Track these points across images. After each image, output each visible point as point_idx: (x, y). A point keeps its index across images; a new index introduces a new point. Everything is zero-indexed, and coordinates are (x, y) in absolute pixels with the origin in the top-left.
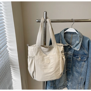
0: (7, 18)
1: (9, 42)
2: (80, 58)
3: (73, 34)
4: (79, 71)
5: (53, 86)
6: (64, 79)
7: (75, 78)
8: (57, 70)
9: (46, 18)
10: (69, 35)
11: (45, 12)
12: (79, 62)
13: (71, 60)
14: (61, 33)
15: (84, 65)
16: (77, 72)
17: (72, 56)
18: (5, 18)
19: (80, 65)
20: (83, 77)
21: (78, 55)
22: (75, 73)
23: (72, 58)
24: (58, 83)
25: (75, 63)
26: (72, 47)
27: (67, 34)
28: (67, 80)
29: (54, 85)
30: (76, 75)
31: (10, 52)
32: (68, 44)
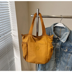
2: (67, 50)
3: (62, 28)
4: (66, 61)
6: (53, 66)
7: (62, 66)
10: (59, 29)
12: (66, 53)
13: (59, 50)
14: (51, 27)
15: (71, 56)
16: (64, 61)
17: (60, 47)
19: (67, 56)
20: (69, 67)
21: (65, 47)
22: (62, 62)
23: (60, 49)
24: (47, 68)
25: (63, 53)
26: (60, 39)
28: (56, 67)
29: (44, 68)
30: (63, 64)
31: (13, 37)
32: (56, 37)
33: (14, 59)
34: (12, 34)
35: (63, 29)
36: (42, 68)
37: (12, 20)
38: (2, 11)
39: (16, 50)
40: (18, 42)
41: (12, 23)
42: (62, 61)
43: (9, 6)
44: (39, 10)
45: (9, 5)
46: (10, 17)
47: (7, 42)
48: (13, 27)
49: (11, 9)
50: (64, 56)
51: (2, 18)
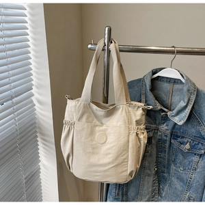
0: (34, 39)
1: (37, 87)
2: (188, 146)
3: (175, 82)
4: (185, 177)
5: (121, 197)
6: (150, 190)
7: (174, 192)
8: (119, 163)
9: (110, 41)
10: (166, 86)
11: (107, 28)
12: (185, 155)
13: (167, 145)
14: (145, 78)
15: (199, 164)
16: (180, 179)
17: (169, 136)
18: (32, 38)
19: (189, 164)
21: (183, 137)
22: (174, 180)
23: (168, 142)
24: (133, 194)
25: (176, 155)
26: (168, 114)
27: (159, 82)
28: (160, 193)
29: (123, 196)
30: (178, 185)
31: (37, 106)
32: (159, 107)
33: (40, 169)
34: (33, 98)
35: (177, 86)
36: (118, 194)
37: (36, 57)
38: (9, 32)
39: (44, 144)
40: (51, 122)
41: (35, 67)
42: (173, 178)
43: (26, 19)
44: (110, 31)
45: (27, 15)
46: (29, 49)
47: (19, 120)
48: (38, 79)
49: (33, 28)
50: (180, 163)
51: (8, 52)
